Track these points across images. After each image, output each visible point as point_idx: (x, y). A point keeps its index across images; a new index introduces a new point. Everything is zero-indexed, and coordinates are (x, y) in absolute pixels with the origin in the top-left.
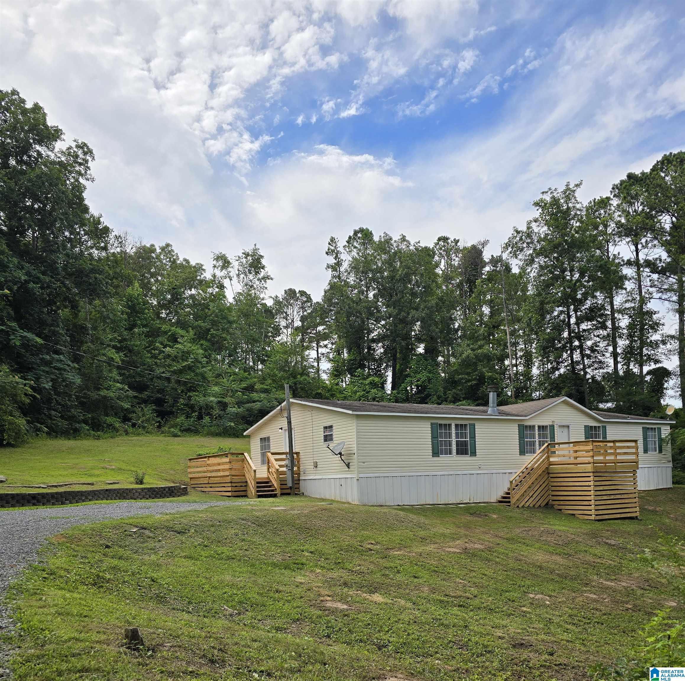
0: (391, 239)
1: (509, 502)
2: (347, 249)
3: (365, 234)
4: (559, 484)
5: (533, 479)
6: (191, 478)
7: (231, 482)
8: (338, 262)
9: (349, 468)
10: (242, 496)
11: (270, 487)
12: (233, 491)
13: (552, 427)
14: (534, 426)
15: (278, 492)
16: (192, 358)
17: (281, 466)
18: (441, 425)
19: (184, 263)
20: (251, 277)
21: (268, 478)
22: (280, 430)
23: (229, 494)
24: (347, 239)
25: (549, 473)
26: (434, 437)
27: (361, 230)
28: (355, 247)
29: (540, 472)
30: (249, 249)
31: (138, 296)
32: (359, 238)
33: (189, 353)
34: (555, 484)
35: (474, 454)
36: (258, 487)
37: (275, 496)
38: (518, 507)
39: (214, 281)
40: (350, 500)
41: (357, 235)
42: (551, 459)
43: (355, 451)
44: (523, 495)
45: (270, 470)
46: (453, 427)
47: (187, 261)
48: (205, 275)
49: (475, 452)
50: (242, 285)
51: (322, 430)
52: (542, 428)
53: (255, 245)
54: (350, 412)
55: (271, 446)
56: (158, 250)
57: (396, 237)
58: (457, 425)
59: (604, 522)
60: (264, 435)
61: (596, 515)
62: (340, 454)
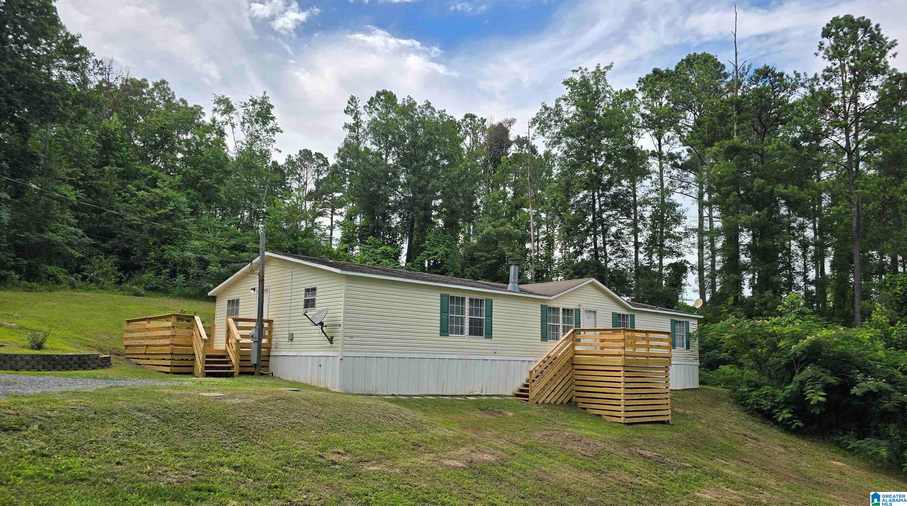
0: (415, 104)
1: (527, 396)
2: (368, 109)
3: (389, 97)
4: (584, 378)
5: (556, 370)
6: (127, 346)
7: (172, 354)
8: (357, 122)
9: (331, 343)
10: (186, 373)
11: (227, 362)
12: (172, 366)
13: (578, 311)
14: (558, 309)
15: (236, 370)
16: (171, 206)
17: (243, 336)
18: (452, 298)
19: (181, 104)
20: (258, 127)
21: (226, 351)
22: (252, 291)
23: (168, 369)
24: (369, 100)
25: (573, 364)
26: (444, 311)
27: (385, 93)
28: (377, 109)
29: (564, 362)
30: (258, 96)
31: (115, 131)
32: (382, 100)
33: (168, 199)
34: (580, 377)
35: (489, 335)
36: (207, 362)
37: (230, 375)
38: (537, 403)
39: (214, 126)
40: (329, 386)
41: (379, 98)
42: (577, 348)
43: (341, 322)
44: (543, 389)
45: (230, 341)
46: (467, 301)
47: (184, 102)
48: (204, 118)
49: (491, 334)
50: (246, 134)
51: (303, 293)
52: (567, 311)
53: (265, 93)
54: (338, 271)
55: (240, 310)
56: (151, 86)
57: (420, 103)
58: (471, 300)
59: (634, 426)
60: (232, 296)
61: (626, 417)
62: (321, 324)
